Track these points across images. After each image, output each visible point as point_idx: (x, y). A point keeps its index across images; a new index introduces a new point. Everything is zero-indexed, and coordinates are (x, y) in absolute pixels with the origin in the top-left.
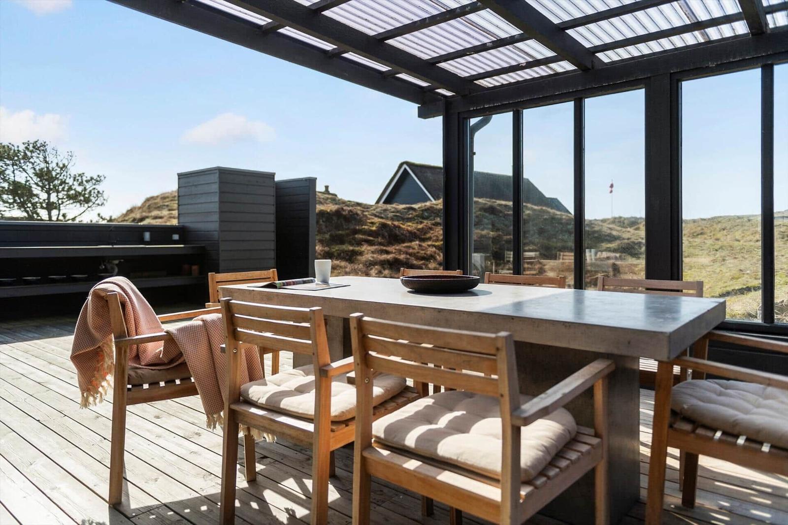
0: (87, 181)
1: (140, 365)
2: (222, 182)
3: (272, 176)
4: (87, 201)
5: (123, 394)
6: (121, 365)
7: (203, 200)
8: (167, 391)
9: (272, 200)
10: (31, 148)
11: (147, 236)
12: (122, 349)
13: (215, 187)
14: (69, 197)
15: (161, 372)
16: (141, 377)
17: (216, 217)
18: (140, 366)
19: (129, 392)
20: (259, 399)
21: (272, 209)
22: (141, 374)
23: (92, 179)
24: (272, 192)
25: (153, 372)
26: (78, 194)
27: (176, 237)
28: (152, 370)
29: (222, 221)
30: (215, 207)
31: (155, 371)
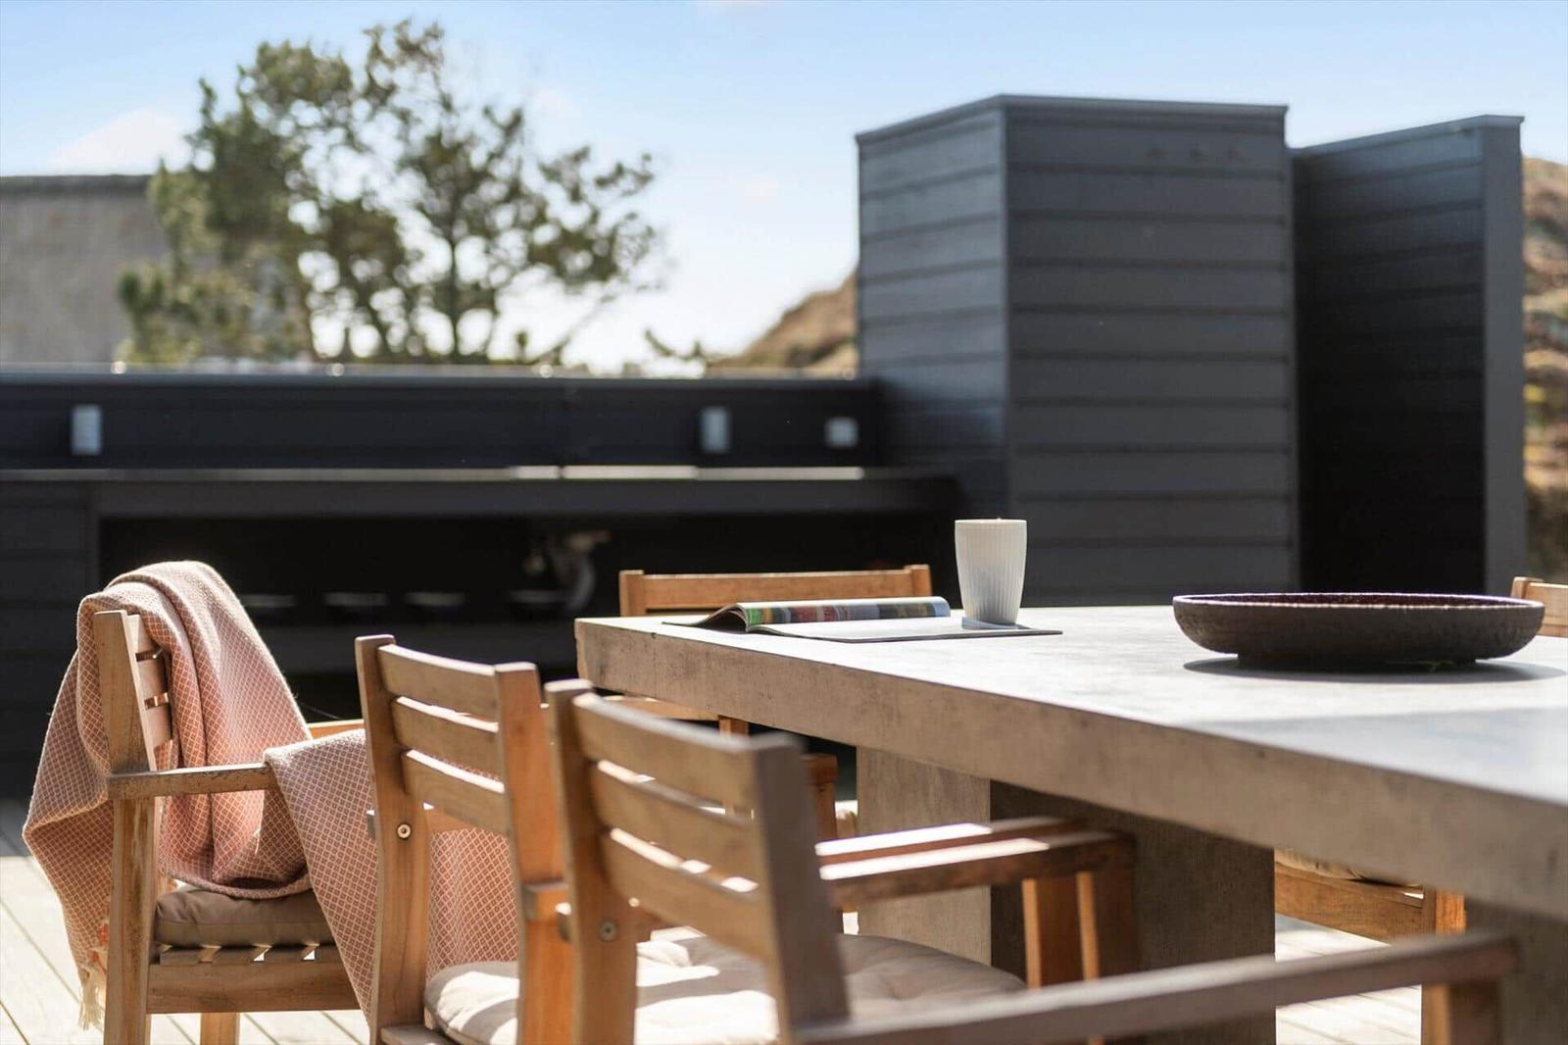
0: (602, 183)
1: (208, 879)
2: (1019, 168)
3: (1272, 120)
4: (604, 268)
5: (136, 969)
6: (131, 865)
7: (944, 256)
8: (271, 979)
9: (1274, 245)
10: (389, 48)
11: (716, 427)
12: (134, 811)
13: (989, 194)
14: (536, 256)
15: (256, 909)
16: (193, 918)
17: (993, 337)
18: (211, 885)
19: (155, 967)
20: (455, 1015)
21: (1278, 290)
22: (194, 909)
23: (620, 171)
24: (1277, 199)
25: (234, 905)
26: (572, 240)
27: (842, 432)
28: (233, 897)
29: (1020, 354)
30: (988, 288)
31: (241, 903)
